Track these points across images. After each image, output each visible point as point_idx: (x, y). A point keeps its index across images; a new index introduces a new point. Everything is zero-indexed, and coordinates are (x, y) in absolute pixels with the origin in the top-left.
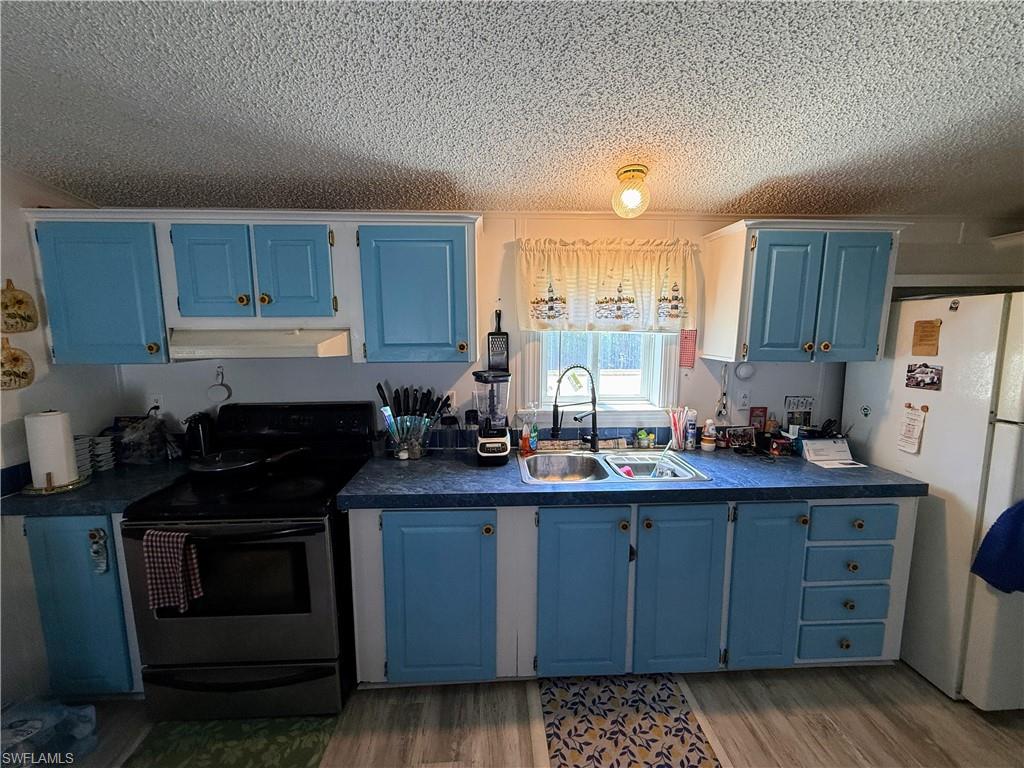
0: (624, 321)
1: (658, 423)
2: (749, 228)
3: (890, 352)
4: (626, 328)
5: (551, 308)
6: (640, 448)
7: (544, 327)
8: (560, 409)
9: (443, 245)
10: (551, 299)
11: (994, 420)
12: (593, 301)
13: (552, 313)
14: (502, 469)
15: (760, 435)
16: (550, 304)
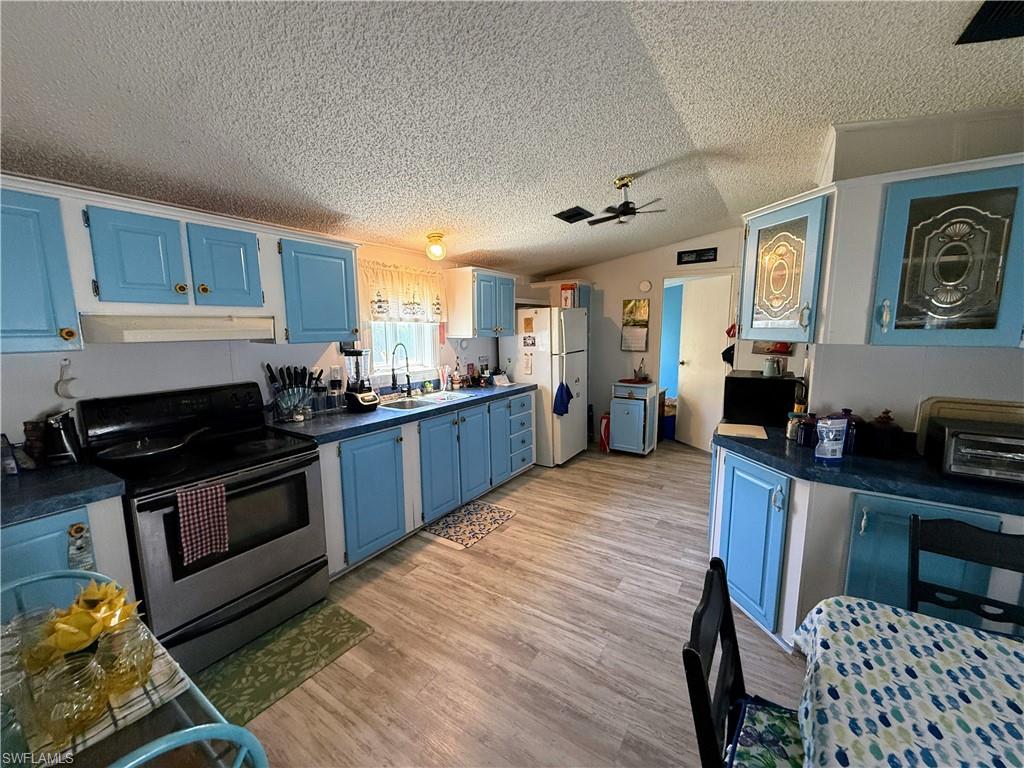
0: (415, 316)
1: (434, 378)
2: (473, 271)
3: (517, 333)
4: (416, 320)
5: (380, 307)
6: (428, 393)
7: (376, 319)
8: (395, 372)
9: (339, 261)
10: (380, 301)
11: (552, 355)
12: (401, 303)
13: (381, 310)
14: (374, 413)
15: (473, 378)
16: (379, 304)
